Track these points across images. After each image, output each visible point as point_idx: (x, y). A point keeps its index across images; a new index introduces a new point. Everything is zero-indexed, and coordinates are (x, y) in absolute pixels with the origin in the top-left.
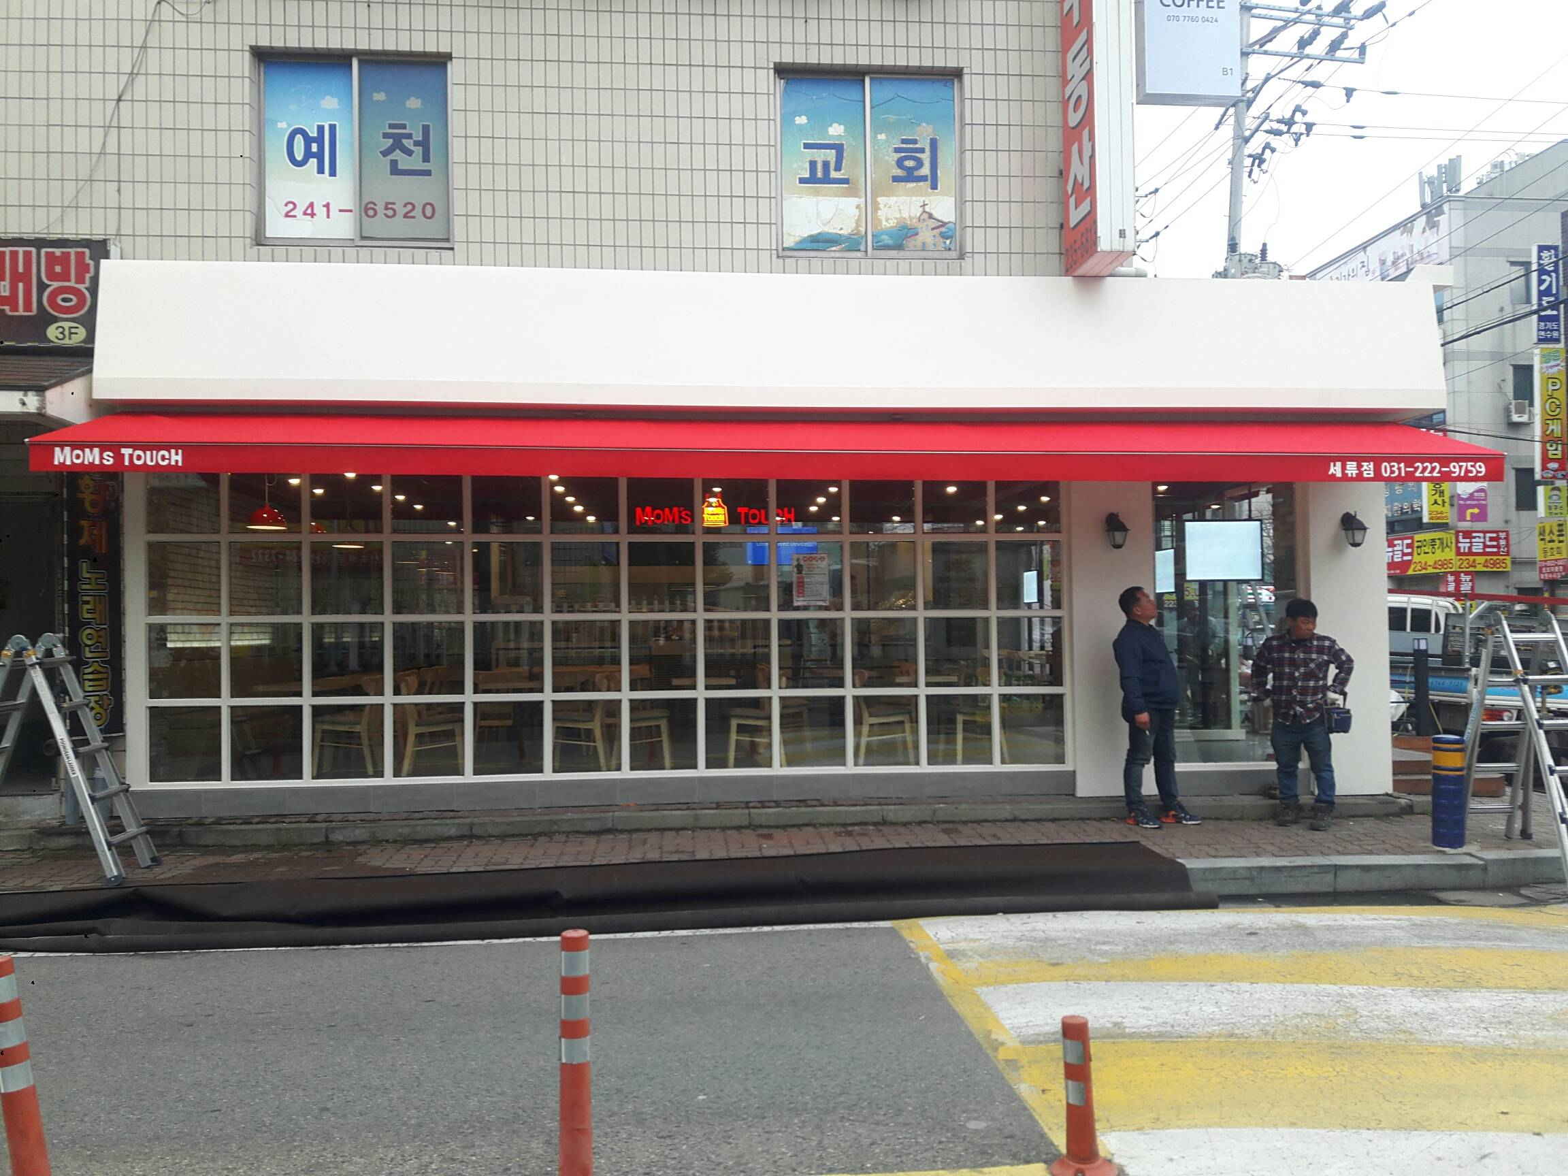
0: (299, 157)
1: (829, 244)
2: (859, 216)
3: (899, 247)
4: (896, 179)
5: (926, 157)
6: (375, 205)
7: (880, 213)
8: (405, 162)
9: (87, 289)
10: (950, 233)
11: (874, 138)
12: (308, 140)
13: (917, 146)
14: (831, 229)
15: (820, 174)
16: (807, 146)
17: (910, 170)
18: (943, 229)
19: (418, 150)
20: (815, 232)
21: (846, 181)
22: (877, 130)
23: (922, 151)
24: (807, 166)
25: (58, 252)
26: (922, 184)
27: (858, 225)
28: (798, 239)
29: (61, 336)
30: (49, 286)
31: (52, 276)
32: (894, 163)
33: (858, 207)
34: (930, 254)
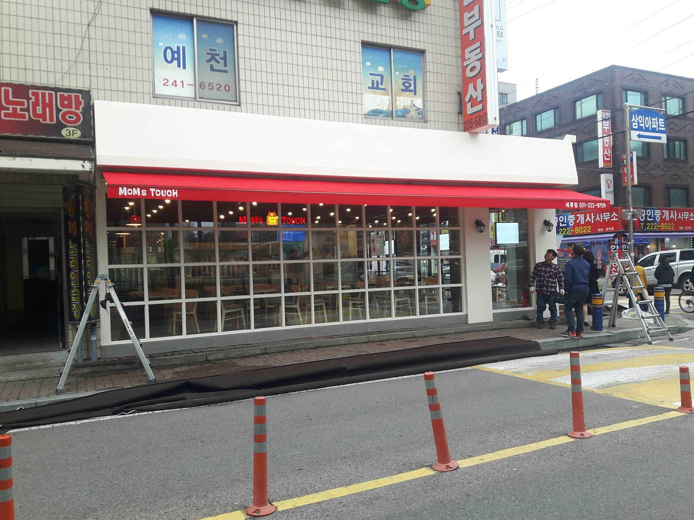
0: (169, 59)
1: (379, 114)
2: (390, 103)
3: (404, 116)
4: (402, 90)
5: (412, 82)
6: (204, 83)
7: (397, 103)
8: (216, 66)
9: (81, 113)
10: (421, 113)
11: (395, 73)
12: (173, 52)
13: (409, 78)
14: (380, 108)
15: (375, 86)
16: (370, 74)
17: (407, 87)
18: (419, 111)
19: (222, 62)
20: (374, 108)
21: (384, 89)
22: (395, 71)
23: (411, 80)
24: (371, 82)
25: (66, 94)
26: (411, 93)
27: (389, 107)
28: (368, 111)
29: (69, 134)
30: (61, 110)
31: (63, 105)
32: (401, 84)
33: (389, 100)
34: (414, 120)
